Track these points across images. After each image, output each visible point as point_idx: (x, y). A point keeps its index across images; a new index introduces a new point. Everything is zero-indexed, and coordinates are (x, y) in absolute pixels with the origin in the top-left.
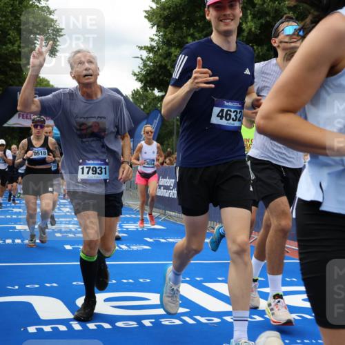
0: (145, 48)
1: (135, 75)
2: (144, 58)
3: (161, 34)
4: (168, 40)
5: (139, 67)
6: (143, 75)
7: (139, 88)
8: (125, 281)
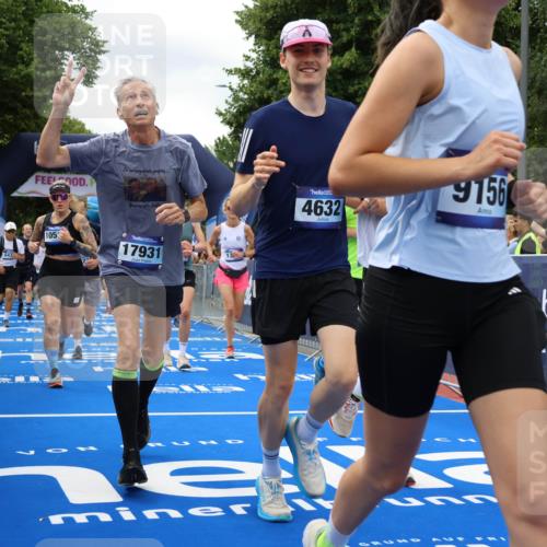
0: (238, 71)
1: (220, 114)
2: (235, 87)
3: (262, 48)
4: (272, 59)
5: (227, 102)
6: (233, 115)
7: (226, 136)
8: (204, 443)
